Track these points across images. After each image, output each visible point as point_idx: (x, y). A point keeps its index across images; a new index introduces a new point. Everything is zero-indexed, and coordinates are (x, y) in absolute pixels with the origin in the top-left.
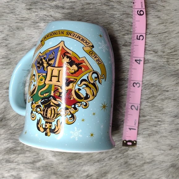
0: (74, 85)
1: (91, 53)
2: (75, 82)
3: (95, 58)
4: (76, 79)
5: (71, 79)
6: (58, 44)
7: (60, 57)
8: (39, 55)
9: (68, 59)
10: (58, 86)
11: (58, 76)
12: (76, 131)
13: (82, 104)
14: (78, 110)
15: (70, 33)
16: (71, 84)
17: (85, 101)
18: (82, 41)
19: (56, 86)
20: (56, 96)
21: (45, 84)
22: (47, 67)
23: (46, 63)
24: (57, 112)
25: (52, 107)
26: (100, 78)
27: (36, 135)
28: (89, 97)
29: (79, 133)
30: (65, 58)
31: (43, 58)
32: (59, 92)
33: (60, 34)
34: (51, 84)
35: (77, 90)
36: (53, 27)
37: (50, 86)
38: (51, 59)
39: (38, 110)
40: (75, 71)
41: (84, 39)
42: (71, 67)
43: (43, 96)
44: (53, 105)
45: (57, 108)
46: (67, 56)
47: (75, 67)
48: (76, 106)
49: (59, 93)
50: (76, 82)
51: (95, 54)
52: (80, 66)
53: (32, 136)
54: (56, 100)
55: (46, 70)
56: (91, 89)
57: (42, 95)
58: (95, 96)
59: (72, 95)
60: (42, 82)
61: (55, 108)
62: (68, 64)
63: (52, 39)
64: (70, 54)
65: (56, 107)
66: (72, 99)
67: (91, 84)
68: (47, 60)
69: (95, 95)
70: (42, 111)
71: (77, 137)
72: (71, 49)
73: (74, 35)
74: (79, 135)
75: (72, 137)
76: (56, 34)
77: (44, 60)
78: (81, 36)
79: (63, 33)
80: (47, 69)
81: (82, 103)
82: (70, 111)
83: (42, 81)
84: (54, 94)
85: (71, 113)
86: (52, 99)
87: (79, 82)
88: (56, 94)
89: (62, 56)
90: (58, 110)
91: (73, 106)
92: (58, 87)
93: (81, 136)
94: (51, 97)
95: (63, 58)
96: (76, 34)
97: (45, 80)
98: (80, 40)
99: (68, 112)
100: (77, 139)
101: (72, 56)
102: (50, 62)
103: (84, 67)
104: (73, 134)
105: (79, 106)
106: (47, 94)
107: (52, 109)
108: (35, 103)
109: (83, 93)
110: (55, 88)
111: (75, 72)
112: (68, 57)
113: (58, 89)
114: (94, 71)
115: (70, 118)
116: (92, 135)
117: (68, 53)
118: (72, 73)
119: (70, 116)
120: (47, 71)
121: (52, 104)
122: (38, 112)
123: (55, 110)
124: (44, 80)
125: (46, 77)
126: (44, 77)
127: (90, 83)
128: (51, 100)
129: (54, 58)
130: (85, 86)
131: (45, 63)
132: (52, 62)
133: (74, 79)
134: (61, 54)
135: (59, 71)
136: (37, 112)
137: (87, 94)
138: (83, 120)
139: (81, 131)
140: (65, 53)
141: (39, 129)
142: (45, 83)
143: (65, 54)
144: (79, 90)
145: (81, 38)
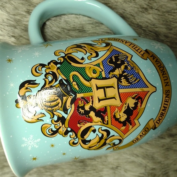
0: (100, 123)
1: (146, 130)
2: (104, 123)
3: (140, 135)
4: (107, 124)
5: (106, 117)
6: (151, 83)
7: (134, 93)
8: (128, 55)
9: (133, 106)
10: (93, 101)
11: (107, 97)
12: (35, 141)
13: (74, 139)
14: (66, 136)
15: (168, 95)
16: (99, 119)
17: (80, 141)
18: (161, 114)
19: (92, 98)
20: (78, 102)
21: (89, 80)
22: (115, 76)
23: (121, 73)
24: (54, 110)
25: (59, 101)
26: (114, 147)
27: (12, 85)
28: (87, 143)
29: (33, 145)
30: (134, 101)
31: (126, 64)
32: (84, 106)
33: (164, 80)
34: (93, 89)
35: (92, 129)
36: (170, 65)
37: (89, 90)
38: (127, 80)
39: (50, 78)
40: (119, 119)
41: (163, 115)
42: (124, 113)
43: (72, 80)
44: (64, 101)
45: (61, 109)
46: (138, 102)
47: (123, 117)
48: (70, 133)
49: (82, 105)
50: (104, 125)
51: (145, 134)
52: (127, 123)
53: (9, 76)
54: (71, 104)
55: (110, 76)
56: (98, 143)
57: (73, 78)
58: (89, 150)
59: (84, 124)
60: (92, 73)
61: (60, 105)
62: (126, 108)
63: (155, 71)
64: (141, 106)
65: (61, 107)
66: (79, 125)
67: (105, 142)
68: (125, 72)
69: (91, 148)
70: (51, 85)
71: (27, 145)
72: (148, 105)
73: (166, 102)
74: (30, 147)
75: (24, 139)
76: (163, 75)
77: (123, 67)
78: (166, 110)
79: (166, 85)
80: (112, 77)
81: (76, 138)
82: (61, 128)
83: (94, 73)
84: (79, 99)
85: (58, 129)
86: (72, 96)
87: (104, 128)
88: (80, 102)
89: (136, 96)
90: (58, 111)
91: (69, 129)
92: (91, 102)
93: (30, 149)
94: (74, 96)
95: (132, 98)
96: (169, 104)
97: (97, 79)
98: (161, 111)
99: (58, 125)
100: (23, 145)
101: (139, 109)
102: (123, 80)
103: (126, 128)
104: (29, 139)
105: (71, 136)
106: (76, 87)
107: (57, 101)
108: (58, 68)
109: (90, 136)
110: (89, 98)
111: (117, 120)
112: (136, 104)
113: (88, 103)
114: (123, 139)
115: (52, 130)
116: (35, 159)
117: (142, 103)
118: (115, 116)
119: (54, 129)
120: (109, 78)
121: (65, 98)
122: (46, 78)
123: (57, 107)
124: (95, 76)
125: (100, 79)
126: (99, 76)
127: (106, 140)
128: (69, 96)
129: (131, 84)
130: (100, 135)
131: (120, 70)
132: (124, 82)
133: (108, 121)
134: (138, 93)
135: (114, 98)
136: (45, 76)
137: (90, 141)
138: (52, 146)
139: (37, 147)
140: (141, 99)
141: (22, 86)
142: (92, 78)
143: (139, 98)
144: (94, 131)
145: (163, 112)
